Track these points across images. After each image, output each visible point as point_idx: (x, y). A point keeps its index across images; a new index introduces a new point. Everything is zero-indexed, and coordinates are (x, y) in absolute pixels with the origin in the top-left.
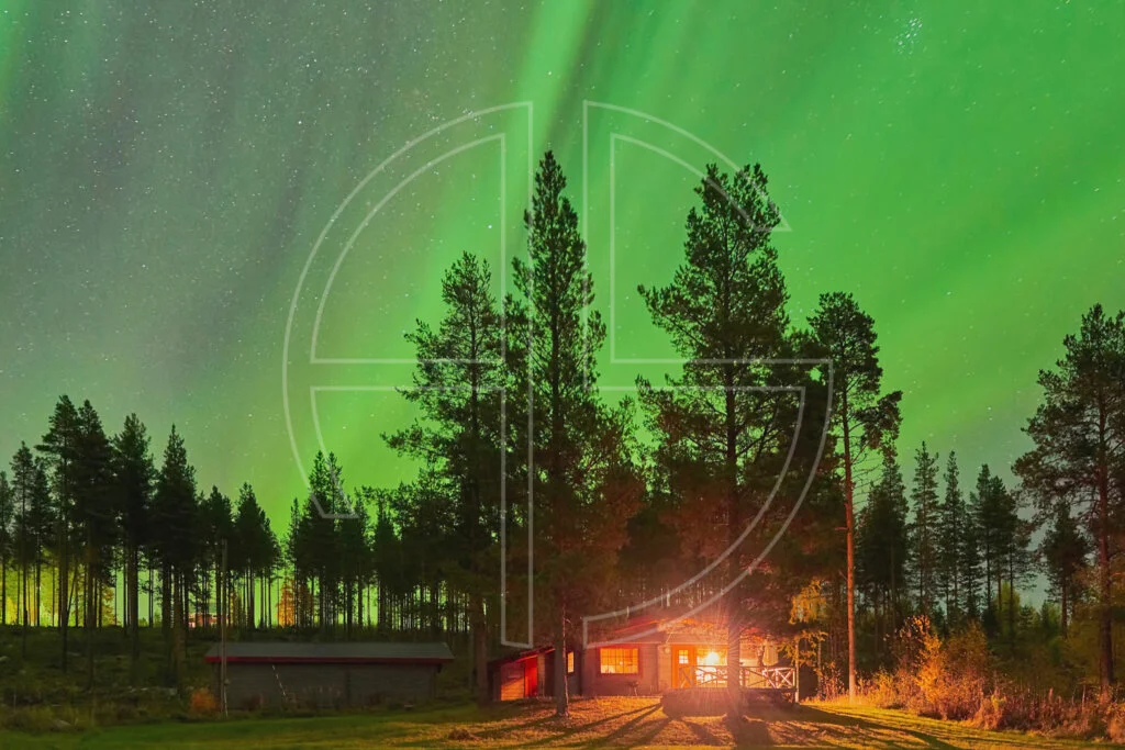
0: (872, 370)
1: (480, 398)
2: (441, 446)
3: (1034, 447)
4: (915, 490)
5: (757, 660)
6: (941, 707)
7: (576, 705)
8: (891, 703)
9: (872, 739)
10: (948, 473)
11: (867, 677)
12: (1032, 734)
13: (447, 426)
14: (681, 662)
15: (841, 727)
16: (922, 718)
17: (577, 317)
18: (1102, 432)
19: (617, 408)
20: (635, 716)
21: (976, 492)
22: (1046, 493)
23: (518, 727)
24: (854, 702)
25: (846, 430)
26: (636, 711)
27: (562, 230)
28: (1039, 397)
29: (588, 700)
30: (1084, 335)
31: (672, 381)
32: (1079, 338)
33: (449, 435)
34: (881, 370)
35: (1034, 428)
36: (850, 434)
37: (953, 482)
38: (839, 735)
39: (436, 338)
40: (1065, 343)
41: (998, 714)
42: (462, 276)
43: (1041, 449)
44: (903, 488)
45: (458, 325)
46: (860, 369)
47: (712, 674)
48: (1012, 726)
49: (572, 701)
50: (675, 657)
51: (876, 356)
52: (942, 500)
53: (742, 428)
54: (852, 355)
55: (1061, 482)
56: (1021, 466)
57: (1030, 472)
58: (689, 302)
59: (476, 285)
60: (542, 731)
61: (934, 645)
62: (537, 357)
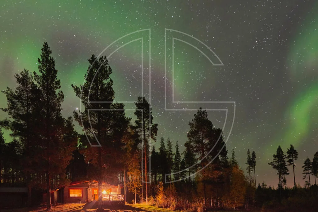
3: (188, 140)
6: (163, 205)
8: (152, 204)
16: (159, 208)
22: (193, 152)
28: (189, 128)
30: (198, 114)
35: (188, 136)
36: (146, 134)
40: (194, 115)
41: (175, 206)
48: (178, 209)
50: (93, 192)
55: (195, 149)
61: (162, 189)
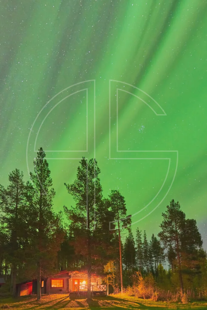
0: (124, 209)
1: (18, 207)
2: (5, 220)
3: (162, 230)
4: (136, 239)
5: (96, 283)
6: (143, 296)
7: (43, 297)
8: (131, 295)
9: (126, 304)
10: (144, 235)
11: (126, 288)
12: (165, 302)
13: (8, 214)
14: (75, 284)
15: (118, 301)
16: (139, 299)
17: (48, 189)
18: (176, 228)
19: (58, 213)
20: (61, 300)
21: (151, 240)
22: (166, 241)
23: (25, 304)
24: (123, 295)
25: (119, 223)
26: (61, 298)
27: (44, 167)
28: (162, 219)
29: (47, 295)
30: (171, 206)
31: (73, 208)
32: (170, 206)
33: (8, 217)
34: (126, 209)
35: (162, 226)
36: (120, 224)
37: (145, 238)
38: (117, 303)
39: (6, 190)
40: (167, 207)
41: (157, 297)
42: (15, 175)
43: (164, 231)
44: (133, 238)
45: (13, 187)
46: (122, 209)
47: (84, 287)
48: (160, 300)
49: (42, 296)
50: (74, 283)
51: (125, 206)
52: (143, 242)
53: (92, 221)
54: (120, 205)
55: (169, 239)
56: (160, 235)
57: (161, 236)
58: (77, 189)
59: (19, 177)
60: (32, 305)
61: (141, 279)
62: (36, 198)
